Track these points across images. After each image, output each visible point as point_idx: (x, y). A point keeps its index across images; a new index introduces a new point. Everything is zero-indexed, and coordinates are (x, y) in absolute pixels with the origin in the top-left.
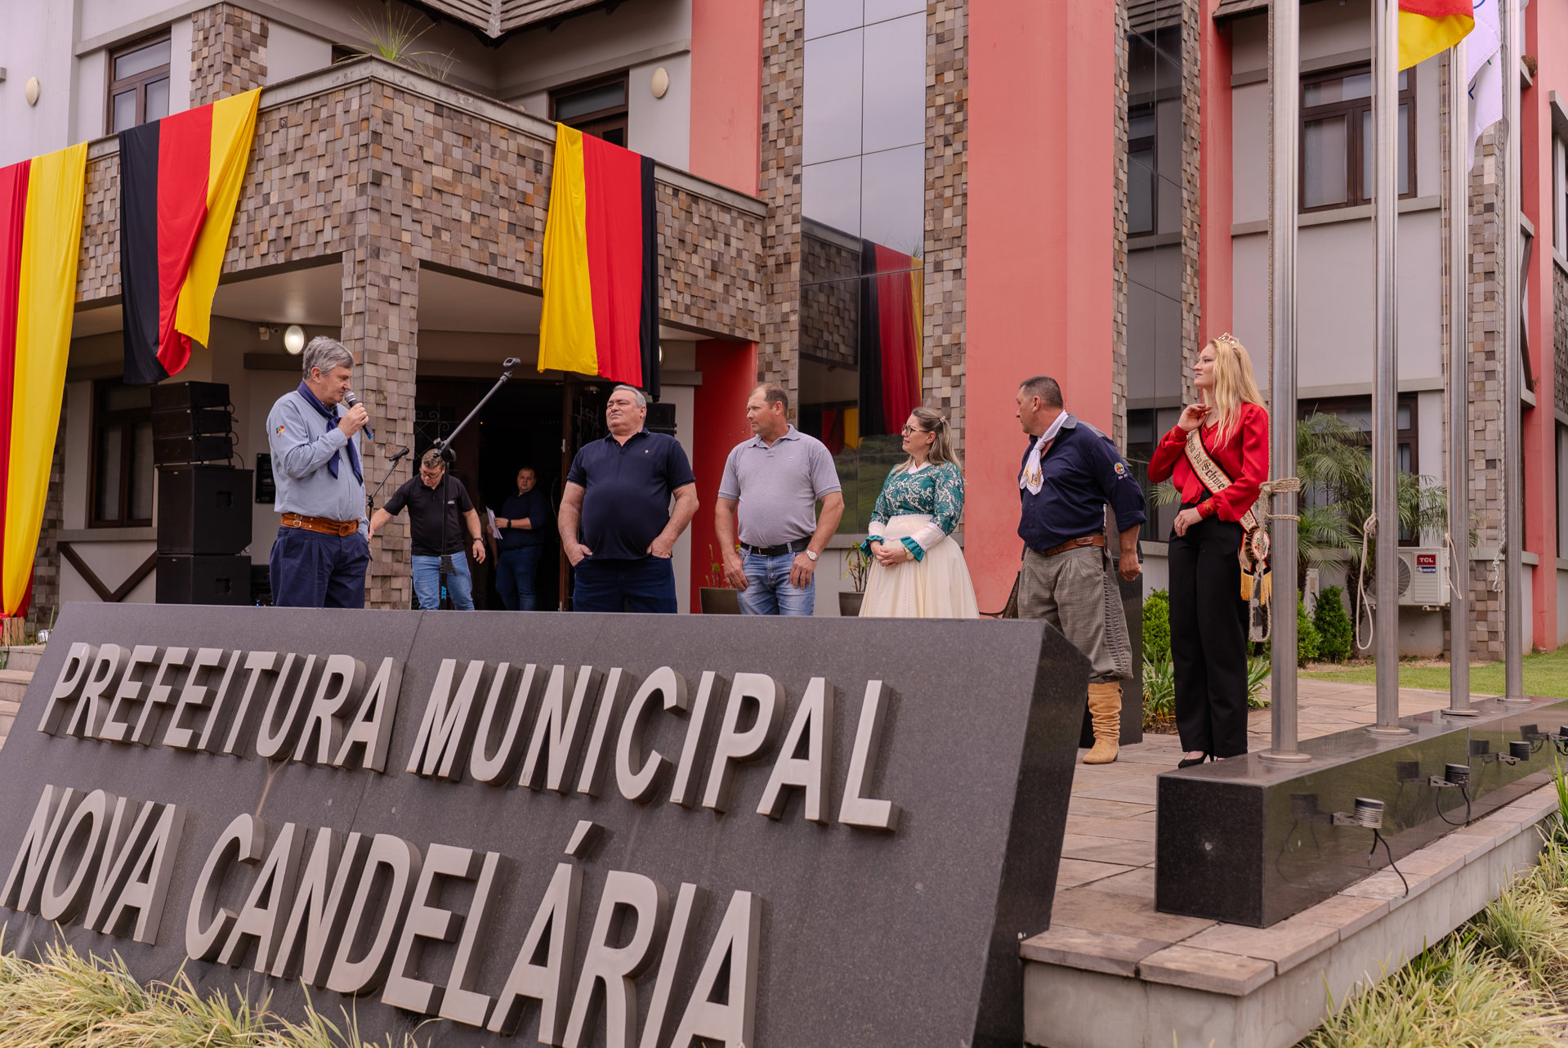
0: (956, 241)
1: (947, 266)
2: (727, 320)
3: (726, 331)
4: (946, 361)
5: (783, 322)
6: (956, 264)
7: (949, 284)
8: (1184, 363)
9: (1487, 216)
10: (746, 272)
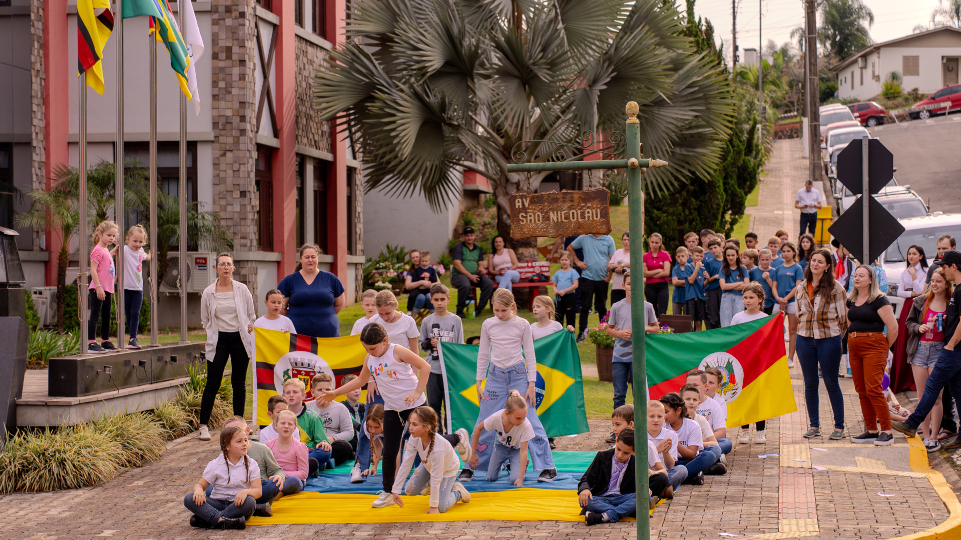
8: (33, 116)
9: (241, 21)
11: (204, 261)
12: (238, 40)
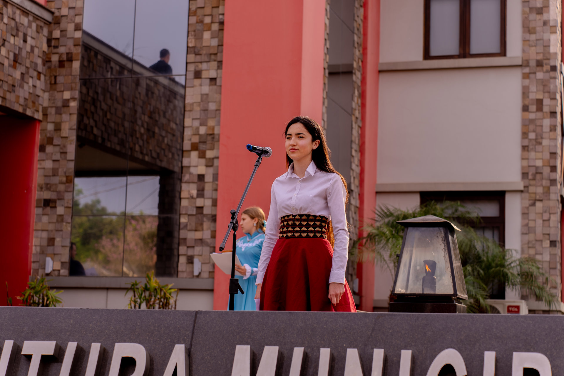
0: (213, 57)
1: (204, 75)
2: (22, 101)
3: (20, 110)
4: (202, 147)
5: (64, 106)
6: (213, 74)
7: (206, 89)
9: (552, 74)
10: (36, 64)
11: (516, 310)
12: (549, 92)
